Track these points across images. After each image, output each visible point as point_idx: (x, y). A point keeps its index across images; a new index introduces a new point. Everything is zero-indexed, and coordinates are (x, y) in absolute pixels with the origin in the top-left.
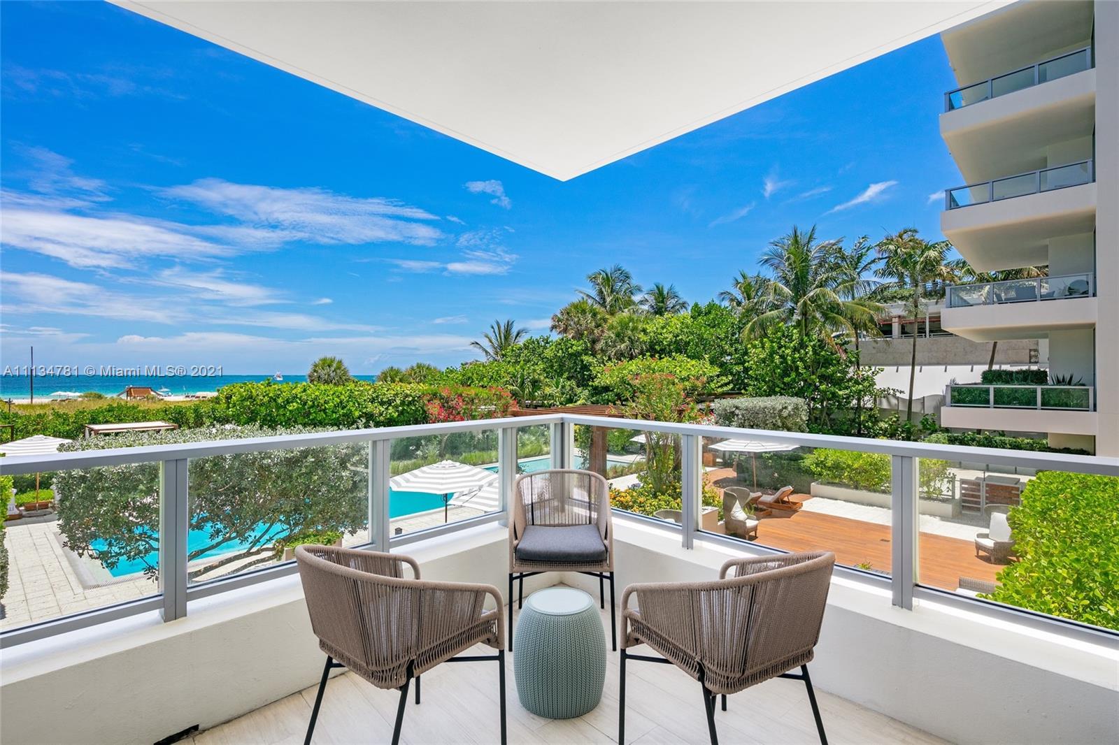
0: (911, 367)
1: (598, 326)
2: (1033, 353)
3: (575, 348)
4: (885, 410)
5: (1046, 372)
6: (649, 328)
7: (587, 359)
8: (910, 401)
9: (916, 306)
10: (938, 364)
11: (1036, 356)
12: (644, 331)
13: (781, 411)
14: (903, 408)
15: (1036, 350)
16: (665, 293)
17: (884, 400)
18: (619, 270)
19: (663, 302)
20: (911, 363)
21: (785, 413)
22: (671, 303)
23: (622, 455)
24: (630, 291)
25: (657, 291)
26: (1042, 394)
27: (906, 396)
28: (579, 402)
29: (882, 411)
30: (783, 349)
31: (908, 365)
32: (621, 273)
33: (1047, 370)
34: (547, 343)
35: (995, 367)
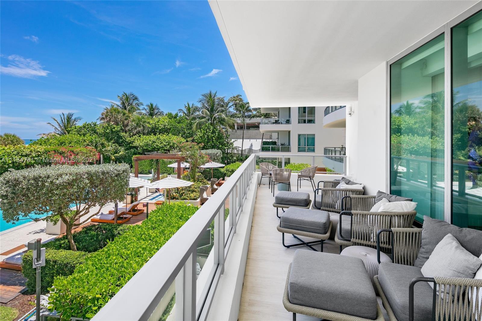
0: (242, 140)
1: (126, 119)
2: (271, 136)
3: (116, 129)
4: (235, 153)
5: (276, 142)
6: (151, 122)
7: (122, 134)
8: (242, 150)
9: (244, 121)
10: (248, 139)
11: (271, 137)
12: (149, 123)
13: (216, 154)
14: (240, 152)
15: (271, 135)
16: (154, 107)
17: (235, 150)
18: (132, 95)
19: (153, 111)
20: (242, 138)
21: (218, 155)
22: (156, 111)
23: (148, 174)
24: (137, 105)
25: (150, 106)
26: (281, 148)
27: (241, 149)
28: (120, 153)
29: (234, 153)
30: (208, 133)
31: (242, 139)
32: (133, 96)
33: (277, 141)
34: (95, 125)
35: (264, 140)
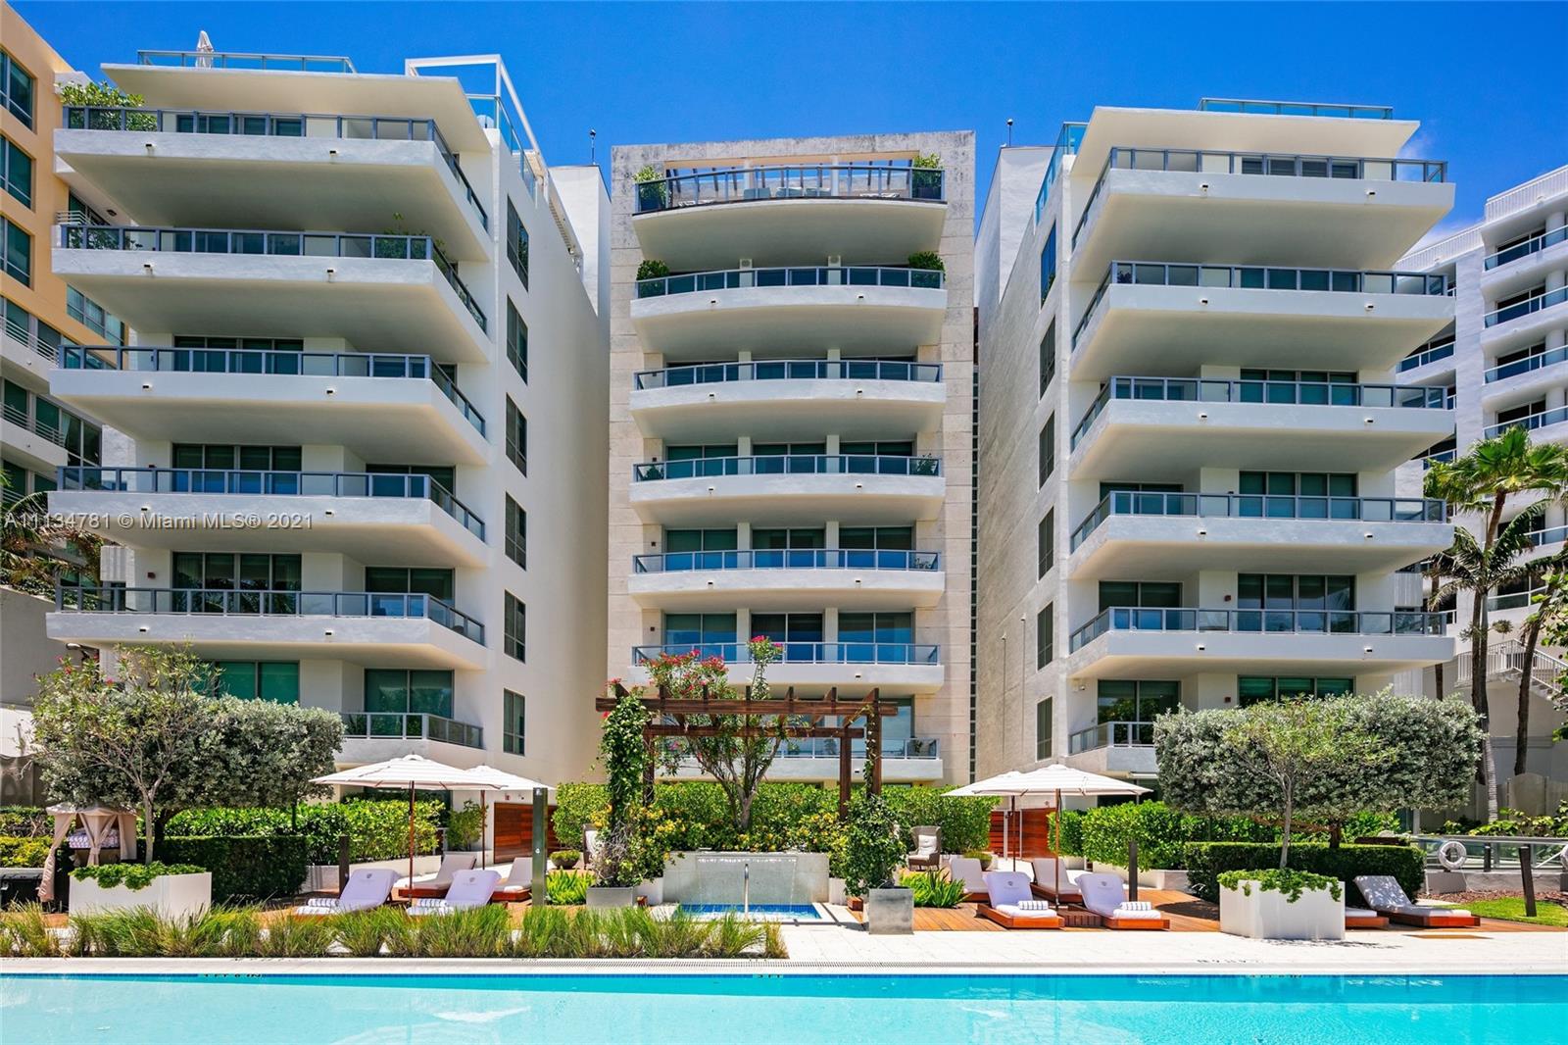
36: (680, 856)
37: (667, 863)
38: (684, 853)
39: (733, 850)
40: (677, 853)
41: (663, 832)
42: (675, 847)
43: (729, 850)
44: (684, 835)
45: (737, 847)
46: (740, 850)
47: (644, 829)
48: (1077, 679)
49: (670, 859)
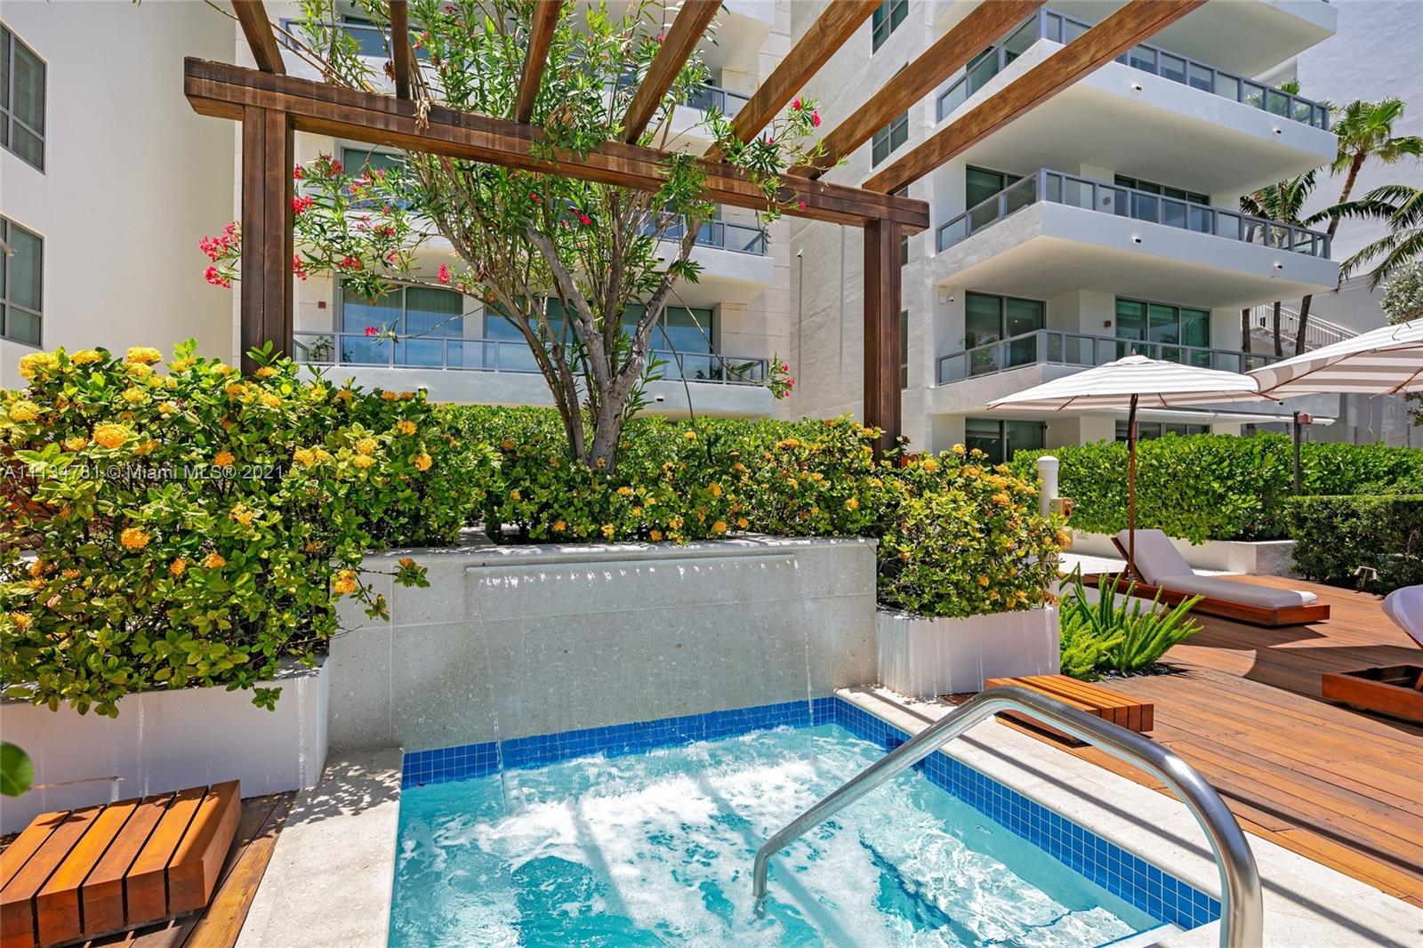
36: (411, 576)
37: (347, 610)
38: (420, 561)
39: (598, 537)
40: (391, 562)
41: (322, 474)
42: (380, 535)
43: (579, 541)
44: (421, 485)
45: (609, 529)
46: (621, 537)
47: (224, 460)
48: (943, 287)
49: (360, 593)
